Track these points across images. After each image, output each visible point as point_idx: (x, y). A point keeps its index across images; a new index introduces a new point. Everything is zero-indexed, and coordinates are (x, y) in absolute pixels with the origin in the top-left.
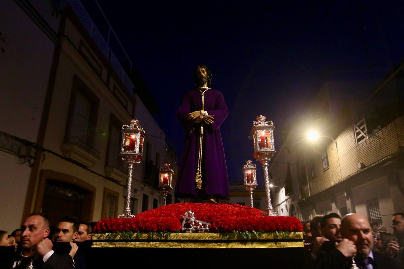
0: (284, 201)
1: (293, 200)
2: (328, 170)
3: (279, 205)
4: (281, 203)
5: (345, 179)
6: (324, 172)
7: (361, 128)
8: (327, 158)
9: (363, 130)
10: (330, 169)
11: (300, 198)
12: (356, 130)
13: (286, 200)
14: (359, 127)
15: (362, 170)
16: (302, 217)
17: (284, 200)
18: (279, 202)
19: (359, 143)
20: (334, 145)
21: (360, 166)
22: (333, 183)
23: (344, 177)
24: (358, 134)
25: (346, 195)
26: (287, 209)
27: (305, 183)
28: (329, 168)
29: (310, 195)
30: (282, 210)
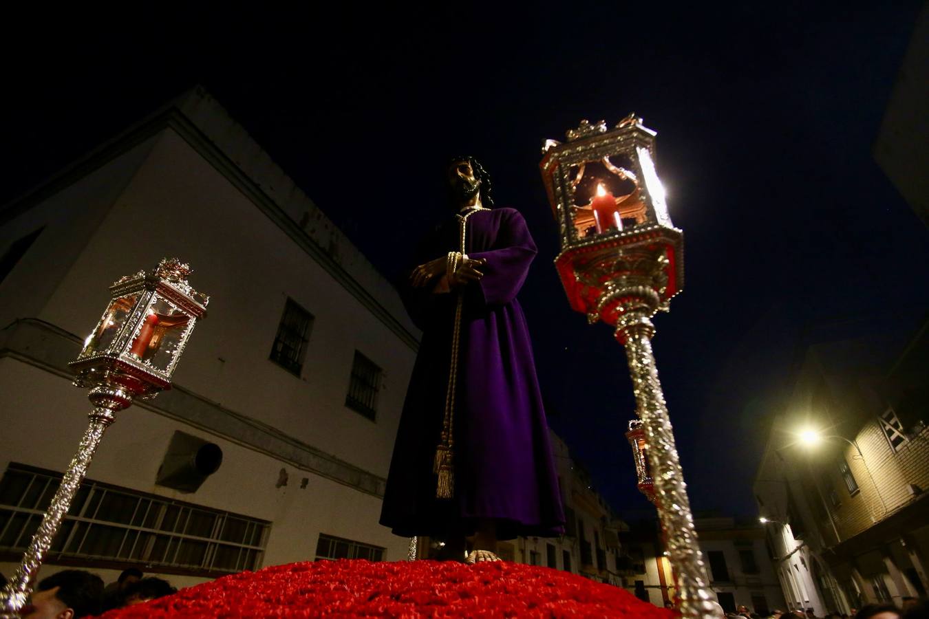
0: (796, 551)
1: (811, 549)
2: (859, 495)
3: (789, 556)
4: (792, 553)
5: (893, 513)
6: (853, 496)
7: (892, 422)
8: (849, 472)
9: (896, 426)
10: (861, 493)
11: (824, 545)
12: (885, 426)
13: (799, 548)
14: (888, 420)
15: (917, 499)
16: (839, 584)
17: (795, 548)
18: (787, 551)
19: (898, 448)
20: (854, 451)
21: (911, 491)
22: (874, 520)
23: (891, 509)
24: (890, 433)
25: (904, 544)
26: (805, 566)
27: (823, 517)
28: (859, 491)
29: (839, 541)
30: (796, 566)
